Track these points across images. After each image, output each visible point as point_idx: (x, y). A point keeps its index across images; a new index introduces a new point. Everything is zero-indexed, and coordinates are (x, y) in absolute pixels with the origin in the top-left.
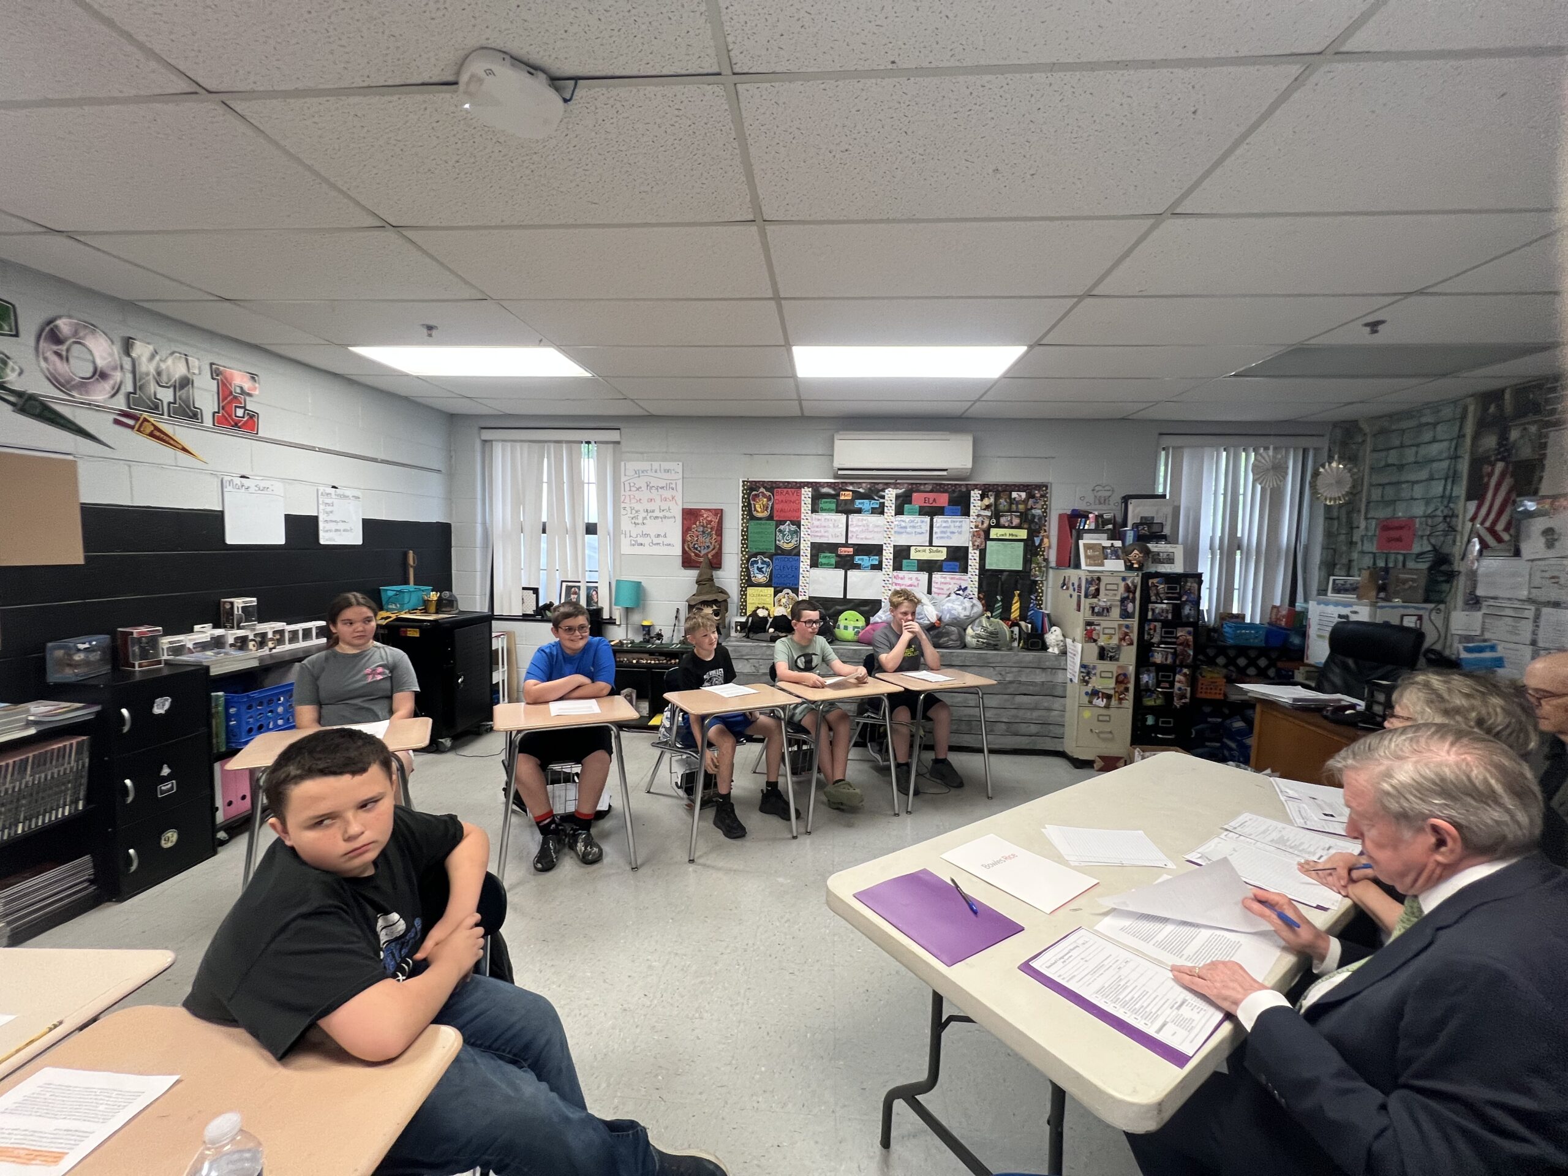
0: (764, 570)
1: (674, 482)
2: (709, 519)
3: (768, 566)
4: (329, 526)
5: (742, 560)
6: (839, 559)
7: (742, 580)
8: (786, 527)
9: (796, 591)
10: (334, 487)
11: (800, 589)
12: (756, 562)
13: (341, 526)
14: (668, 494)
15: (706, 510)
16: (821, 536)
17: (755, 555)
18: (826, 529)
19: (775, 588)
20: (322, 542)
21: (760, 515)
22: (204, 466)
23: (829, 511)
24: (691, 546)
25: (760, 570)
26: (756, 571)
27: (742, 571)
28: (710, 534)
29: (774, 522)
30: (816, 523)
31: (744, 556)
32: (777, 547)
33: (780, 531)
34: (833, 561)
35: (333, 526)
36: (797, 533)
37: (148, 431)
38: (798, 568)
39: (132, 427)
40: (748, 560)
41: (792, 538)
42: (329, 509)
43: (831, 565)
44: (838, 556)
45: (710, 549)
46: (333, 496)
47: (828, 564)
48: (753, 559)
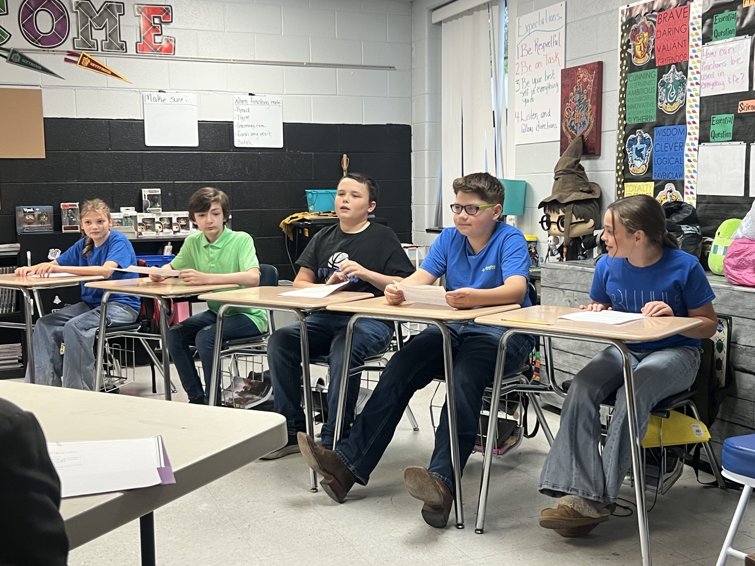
0: (643, 152)
1: (557, 33)
2: (585, 80)
3: (649, 145)
4: (243, 131)
5: (619, 140)
6: (740, 123)
7: (617, 171)
8: (669, 77)
9: (680, 186)
10: (250, 94)
11: (686, 184)
12: (635, 140)
13: (257, 130)
14: (551, 51)
15: (584, 67)
16: (715, 84)
17: (634, 129)
18: (720, 69)
19: (656, 182)
20: (237, 144)
21: (639, 62)
22: (128, 85)
23: (727, 34)
24: (568, 124)
25: (639, 152)
26: (635, 156)
27: (618, 158)
28: (585, 103)
29: (656, 70)
30: (709, 61)
31: (621, 133)
32: (660, 112)
33: (664, 84)
34: (729, 128)
35: (249, 130)
36: (682, 83)
37: (87, 64)
38: (682, 147)
39: (76, 62)
40: (625, 139)
41: (677, 94)
42: (244, 114)
43: (727, 135)
44: (739, 117)
45: (586, 126)
46: (249, 102)
47: (724, 134)
48: (632, 136)
